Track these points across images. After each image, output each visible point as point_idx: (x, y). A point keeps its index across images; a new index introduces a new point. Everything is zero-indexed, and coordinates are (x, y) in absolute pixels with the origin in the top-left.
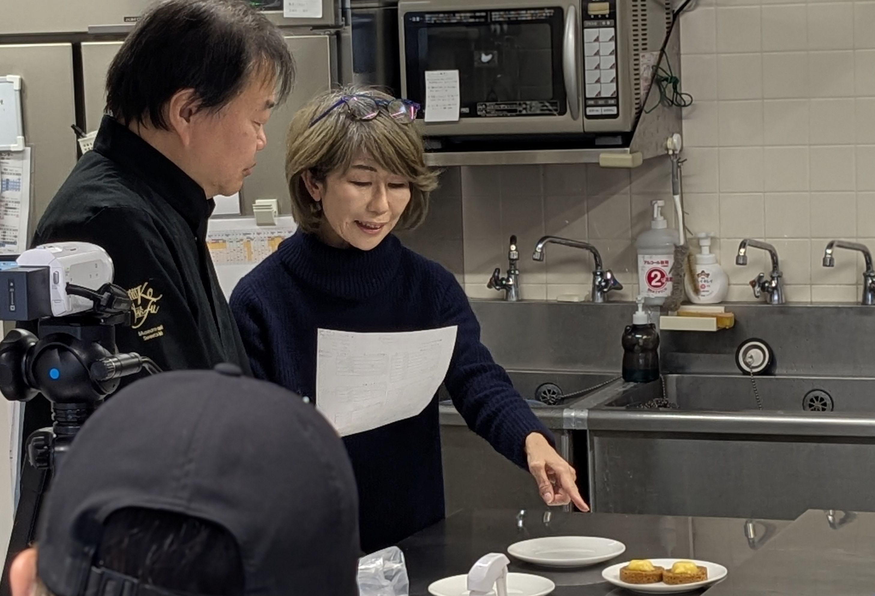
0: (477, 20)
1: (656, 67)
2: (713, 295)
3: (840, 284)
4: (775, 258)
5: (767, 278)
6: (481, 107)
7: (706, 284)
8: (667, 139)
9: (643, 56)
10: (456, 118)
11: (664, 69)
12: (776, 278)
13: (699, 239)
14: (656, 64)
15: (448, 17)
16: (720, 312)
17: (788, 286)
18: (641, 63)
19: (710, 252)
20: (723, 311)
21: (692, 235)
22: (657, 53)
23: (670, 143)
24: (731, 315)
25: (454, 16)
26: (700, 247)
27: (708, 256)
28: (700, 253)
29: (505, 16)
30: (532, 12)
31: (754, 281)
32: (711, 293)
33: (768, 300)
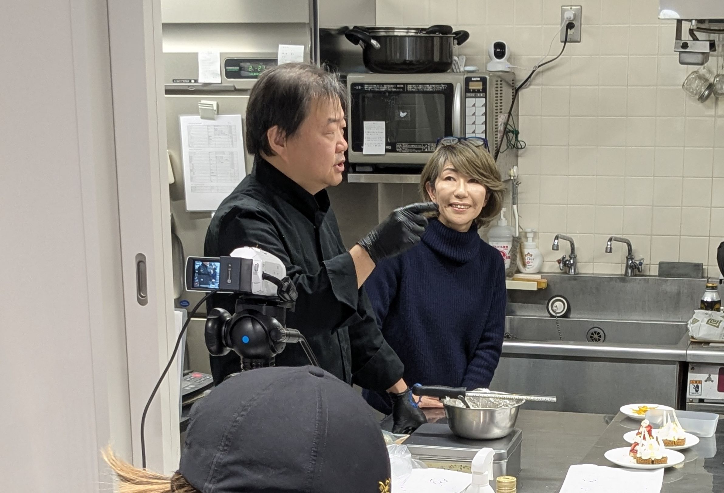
0: (398, 90)
1: (506, 124)
2: (535, 267)
3: (611, 263)
4: (573, 246)
5: (568, 258)
6: (399, 146)
7: (530, 261)
8: (510, 170)
9: (500, 117)
10: (383, 152)
11: (511, 124)
12: (573, 259)
13: (526, 233)
14: (506, 122)
15: (379, 87)
16: (538, 278)
17: (579, 263)
18: (499, 121)
19: (533, 241)
20: (540, 278)
21: (523, 230)
22: (507, 115)
23: (512, 172)
24: (545, 281)
25: (383, 86)
26: (527, 238)
27: (531, 244)
28: (527, 241)
29: (416, 88)
30: (434, 86)
31: (560, 260)
32: (533, 267)
33: (568, 272)
